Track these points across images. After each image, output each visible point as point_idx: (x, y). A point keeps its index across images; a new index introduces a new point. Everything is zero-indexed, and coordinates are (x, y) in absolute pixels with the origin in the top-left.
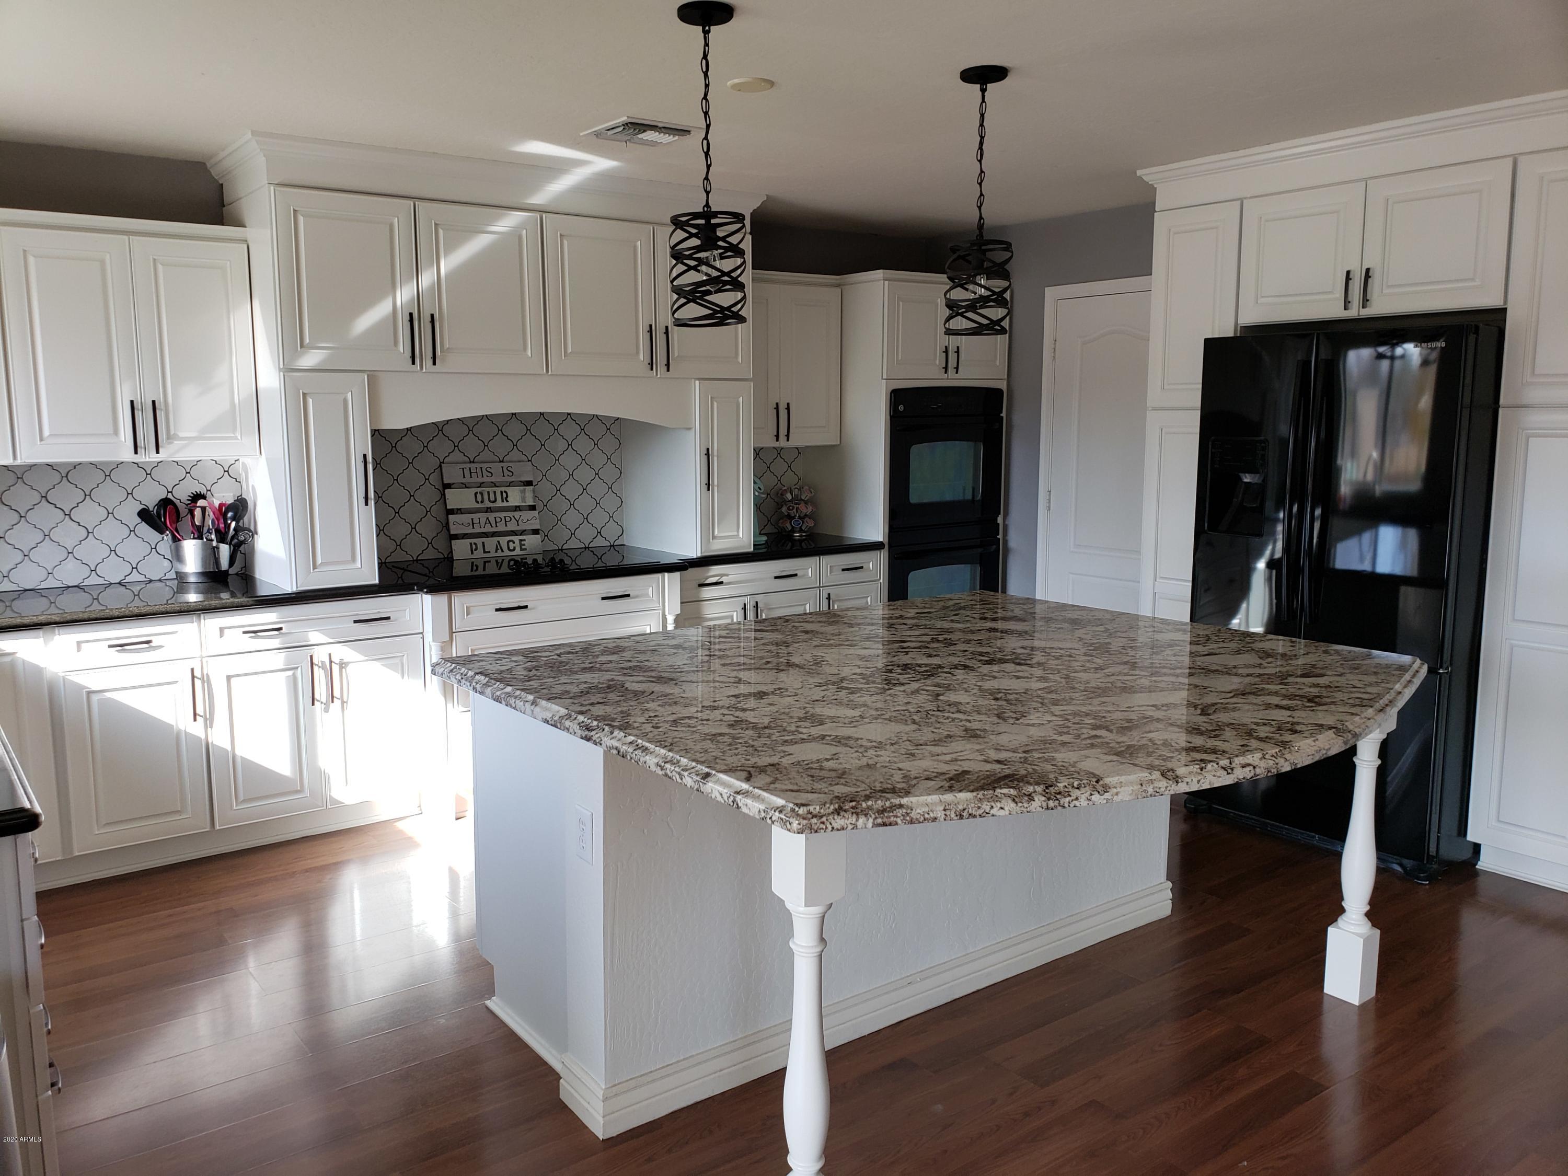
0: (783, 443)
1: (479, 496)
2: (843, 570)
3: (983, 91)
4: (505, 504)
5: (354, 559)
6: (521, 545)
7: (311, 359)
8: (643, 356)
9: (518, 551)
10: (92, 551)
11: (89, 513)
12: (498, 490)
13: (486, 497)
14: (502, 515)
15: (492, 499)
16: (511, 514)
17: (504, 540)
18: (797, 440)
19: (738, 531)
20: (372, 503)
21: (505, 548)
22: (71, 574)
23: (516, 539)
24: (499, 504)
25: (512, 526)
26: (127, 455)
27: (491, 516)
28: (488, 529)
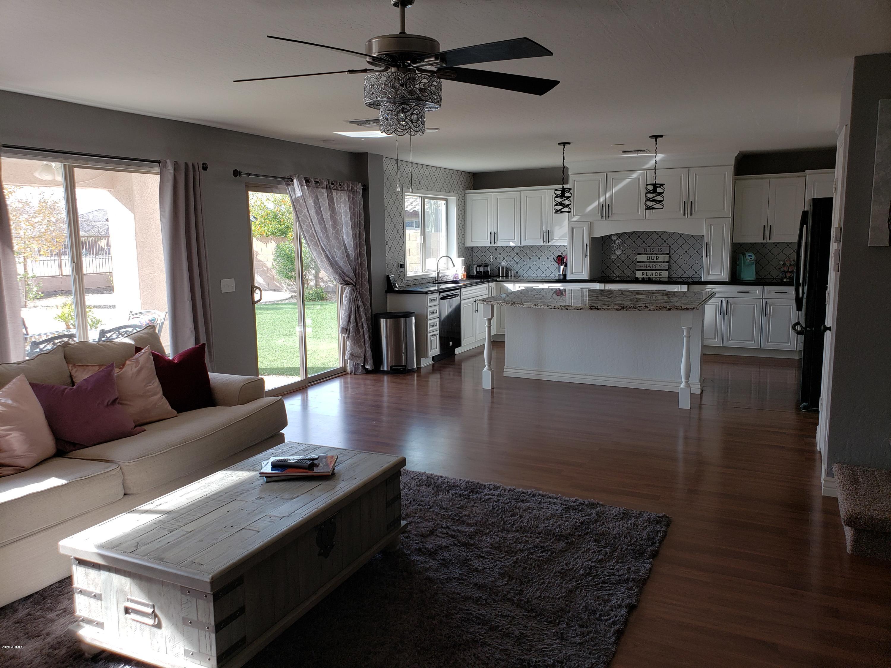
0: (767, 241)
1: (648, 258)
2: (775, 293)
3: (656, 141)
4: (657, 261)
5: (582, 272)
6: (660, 274)
7: (575, 219)
8: (682, 211)
9: (658, 276)
10: (543, 268)
11: (543, 258)
12: (655, 256)
13: (651, 258)
14: (655, 264)
15: (653, 259)
16: (658, 264)
17: (654, 272)
18: (774, 240)
19: (721, 273)
20: (588, 257)
21: (654, 274)
22: (539, 273)
23: (659, 272)
24: (655, 260)
25: (658, 268)
26: (542, 244)
27: (651, 264)
28: (649, 268)
